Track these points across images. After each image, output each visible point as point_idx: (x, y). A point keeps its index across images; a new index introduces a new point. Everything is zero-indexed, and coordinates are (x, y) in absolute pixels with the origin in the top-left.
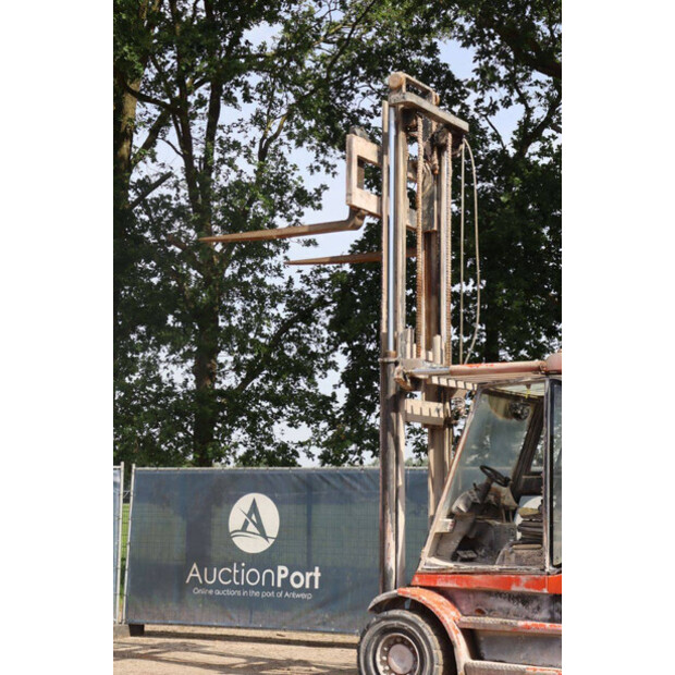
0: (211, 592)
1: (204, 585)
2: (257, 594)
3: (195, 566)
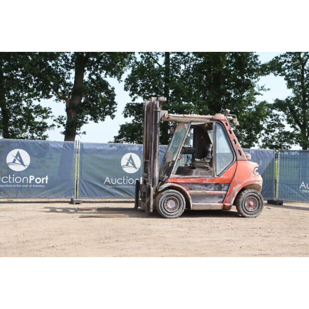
2: (20, 186)
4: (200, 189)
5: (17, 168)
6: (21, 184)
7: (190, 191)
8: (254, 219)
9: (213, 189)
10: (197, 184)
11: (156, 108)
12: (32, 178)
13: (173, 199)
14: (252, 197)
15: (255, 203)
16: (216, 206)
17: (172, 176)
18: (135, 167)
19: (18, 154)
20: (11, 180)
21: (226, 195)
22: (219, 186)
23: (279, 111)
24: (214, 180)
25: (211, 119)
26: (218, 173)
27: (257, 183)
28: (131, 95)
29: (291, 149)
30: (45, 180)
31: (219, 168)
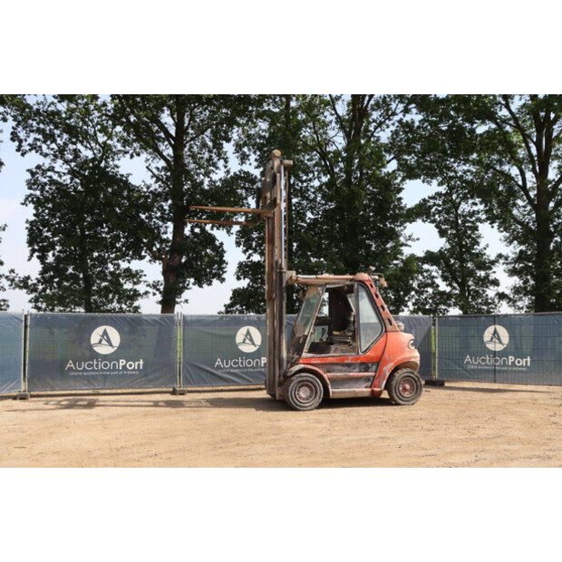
0: (80, 374)
1: (76, 371)
2: (108, 373)
3: (71, 361)
4: (341, 371)
5: (104, 350)
6: (109, 370)
7: (329, 374)
8: (412, 407)
9: (357, 370)
10: (337, 364)
11: (281, 268)
12: (122, 362)
13: (306, 385)
14: (407, 379)
15: (412, 386)
16: (362, 392)
17: (304, 355)
18: (253, 344)
19: (105, 333)
20: (97, 366)
21: (374, 377)
22: (365, 366)
23: (432, 265)
24: (358, 359)
25: (351, 280)
26: (364, 349)
27: (413, 360)
28: (245, 252)
29: (449, 314)
30: (139, 365)
31: (364, 342)
